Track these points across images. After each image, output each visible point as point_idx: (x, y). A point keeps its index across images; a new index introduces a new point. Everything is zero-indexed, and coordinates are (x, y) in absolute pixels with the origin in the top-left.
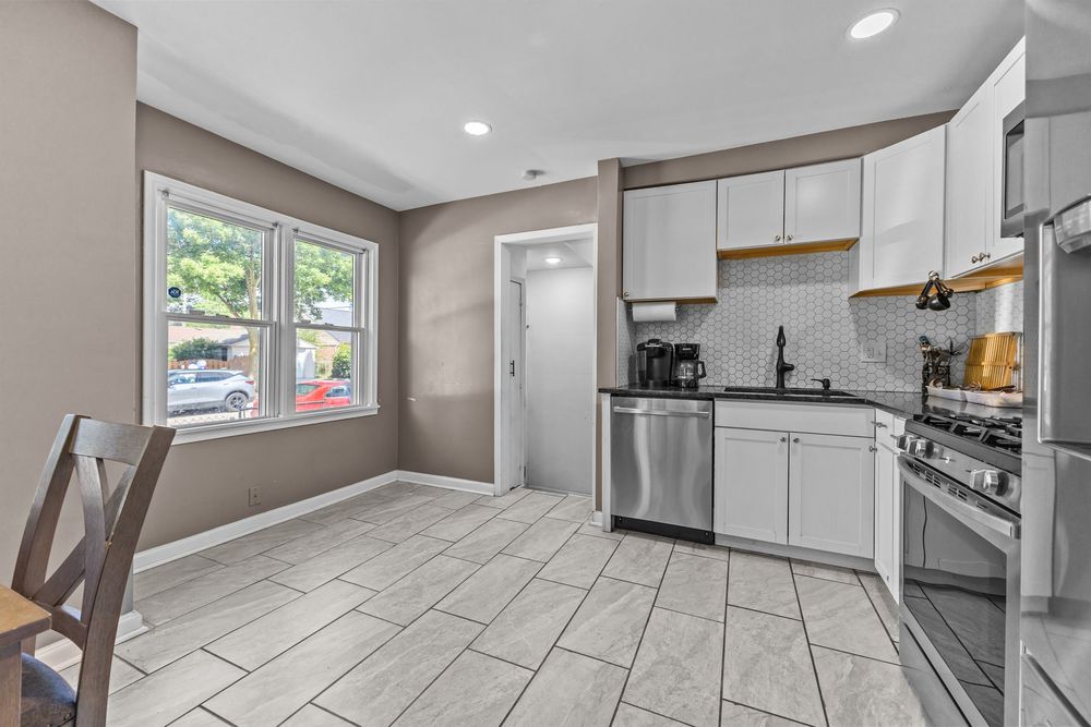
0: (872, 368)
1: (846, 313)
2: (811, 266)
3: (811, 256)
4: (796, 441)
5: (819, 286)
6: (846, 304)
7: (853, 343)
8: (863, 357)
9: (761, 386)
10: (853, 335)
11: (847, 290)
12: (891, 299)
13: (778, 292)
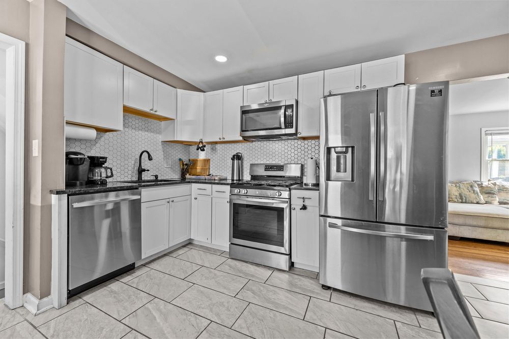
0: (167, 170)
1: (161, 147)
2: (149, 124)
3: (150, 120)
4: (173, 201)
5: (152, 134)
6: (160, 144)
7: (162, 160)
8: (165, 166)
9: (130, 180)
10: (163, 156)
11: (161, 138)
12: (173, 144)
13: (137, 133)
